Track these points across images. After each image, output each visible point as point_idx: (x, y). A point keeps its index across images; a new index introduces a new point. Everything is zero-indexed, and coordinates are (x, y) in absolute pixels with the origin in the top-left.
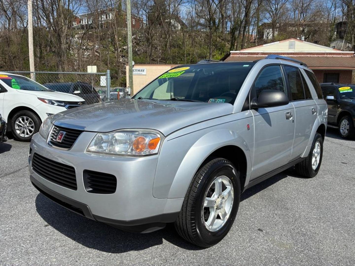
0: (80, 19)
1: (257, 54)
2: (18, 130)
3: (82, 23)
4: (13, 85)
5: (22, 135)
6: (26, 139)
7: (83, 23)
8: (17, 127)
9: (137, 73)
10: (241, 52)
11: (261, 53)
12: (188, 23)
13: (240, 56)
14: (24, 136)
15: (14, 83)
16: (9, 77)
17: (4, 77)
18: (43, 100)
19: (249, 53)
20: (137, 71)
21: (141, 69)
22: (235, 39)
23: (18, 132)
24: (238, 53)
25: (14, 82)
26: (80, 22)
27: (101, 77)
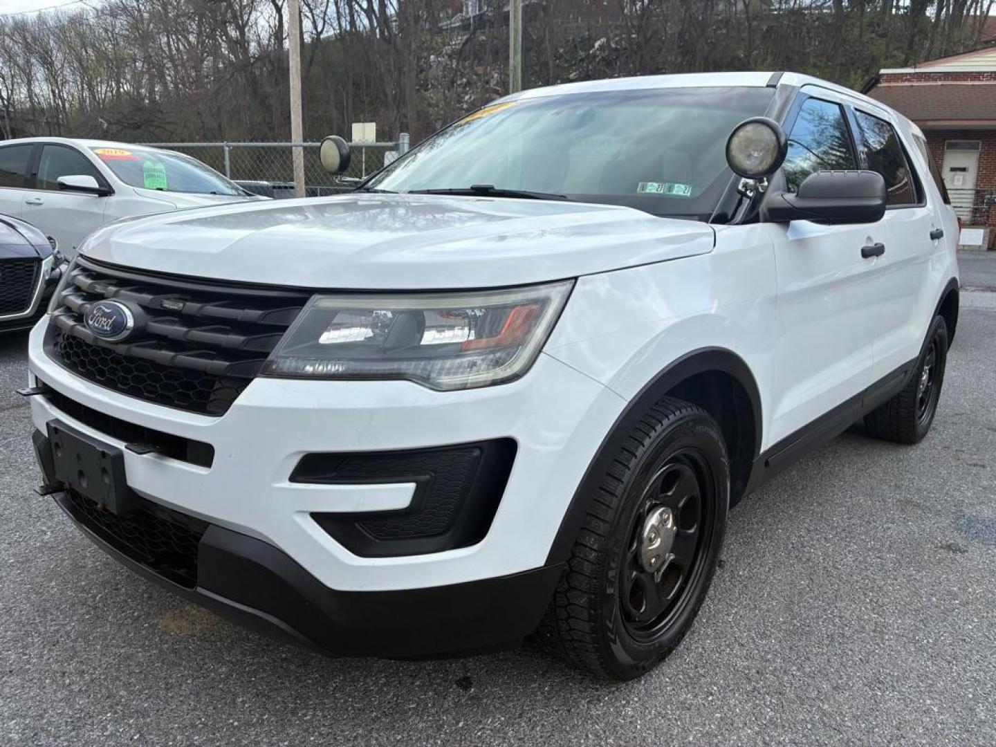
0: (462, 3)
1: (976, 76)
3: (465, 14)
7: (467, 13)
13: (915, 84)
19: (947, 76)
24: (906, 74)
26: (461, 10)
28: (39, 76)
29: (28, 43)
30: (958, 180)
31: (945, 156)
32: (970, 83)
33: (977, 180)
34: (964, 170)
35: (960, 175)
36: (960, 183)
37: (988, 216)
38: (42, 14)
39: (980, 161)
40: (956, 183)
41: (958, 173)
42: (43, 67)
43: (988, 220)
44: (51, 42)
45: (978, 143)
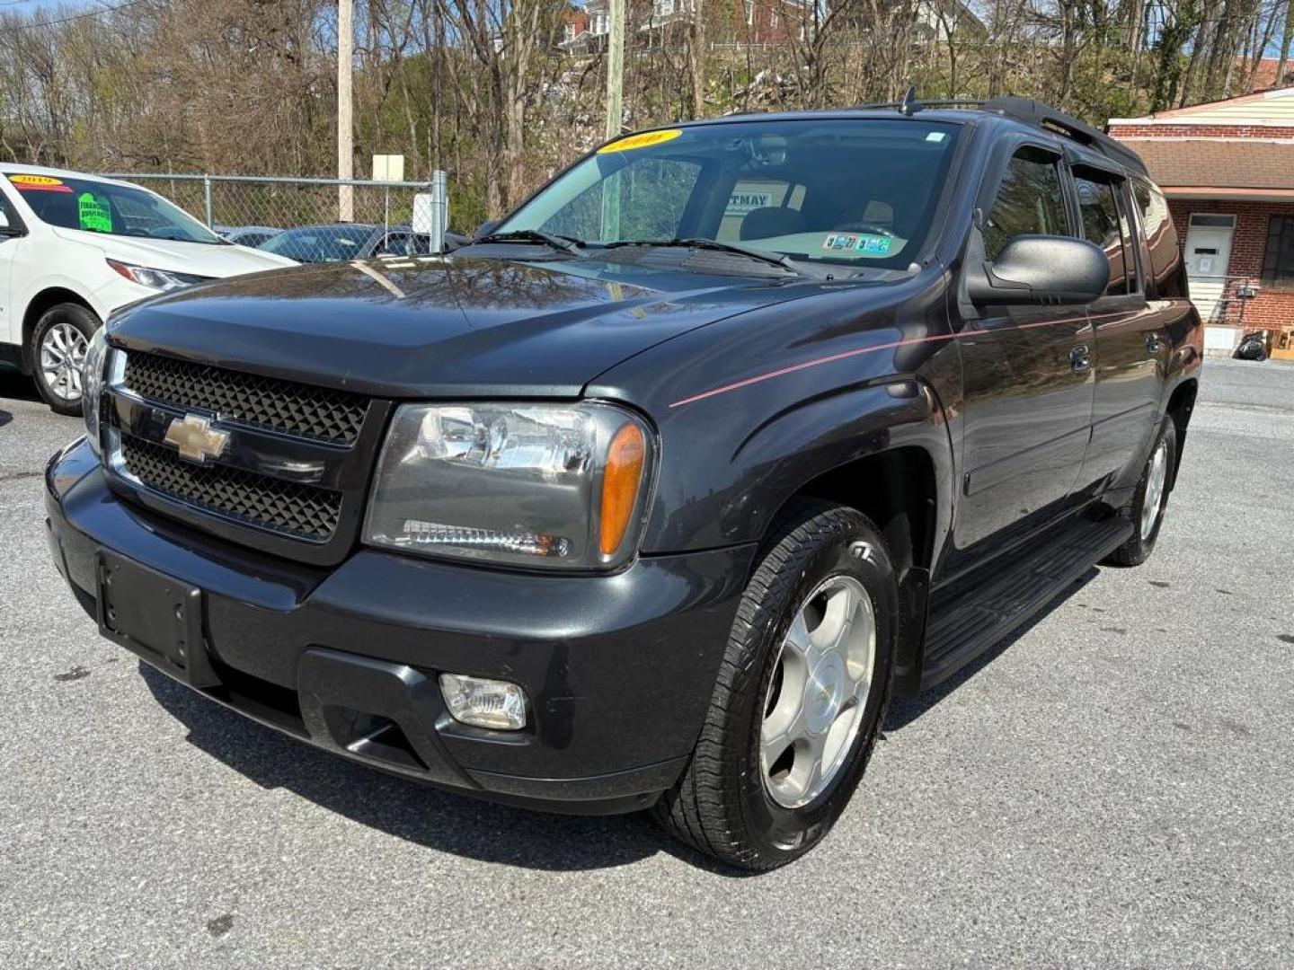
0: (589, 18)
1: (1234, 130)
2: (49, 370)
3: (591, 32)
4: (85, 214)
5: (60, 391)
6: (69, 405)
7: (594, 31)
8: (47, 363)
9: (737, 208)
10: (1156, 121)
11: (1252, 127)
12: (988, 17)
13: (1152, 139)
14: (67, 393)
15: (87, 210)
16: (64, 185)
17: (44, 186)
18: (120, 267)
19: (1195, 129)
20: (738, 201)
21: (758, 195)
22: (1175, 77)
23: (50, 378)
24: (1143, 126)
25: (87, 205)
26: (586, 27)
27: (418, 196)
28: (35, 90)
29: (21, 47)
30: (1206, 265)
31: (1189, 234)
32: (1223, 139)
33: (1230, 265)
34: (1213, 252)
35: (1207, 258)
36: (1207, 269)
37: (1242, 312)
38: (42, 12)
39: (1234, 240)
40: (1202, 269)
41: (1205, 255)
42: (42, 80)
43: (1241, 317)
44: (53, 48)
45: (1232, 218)
